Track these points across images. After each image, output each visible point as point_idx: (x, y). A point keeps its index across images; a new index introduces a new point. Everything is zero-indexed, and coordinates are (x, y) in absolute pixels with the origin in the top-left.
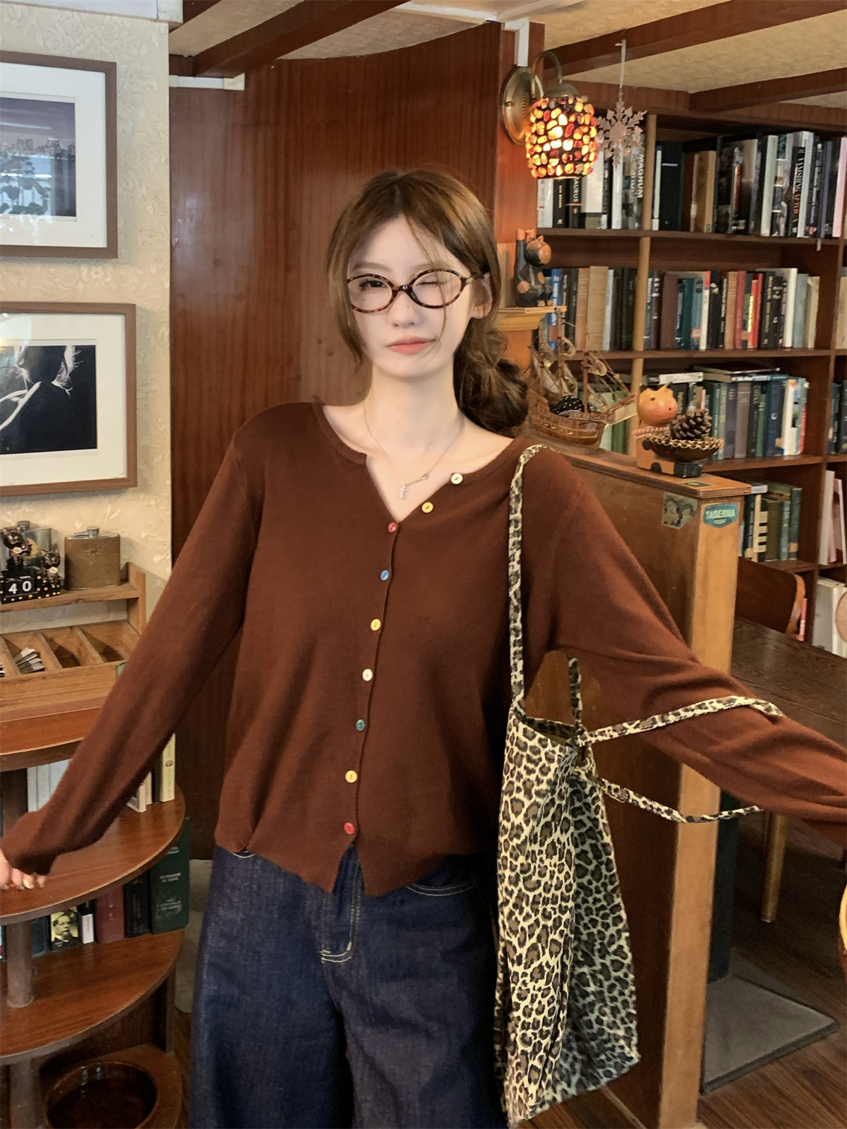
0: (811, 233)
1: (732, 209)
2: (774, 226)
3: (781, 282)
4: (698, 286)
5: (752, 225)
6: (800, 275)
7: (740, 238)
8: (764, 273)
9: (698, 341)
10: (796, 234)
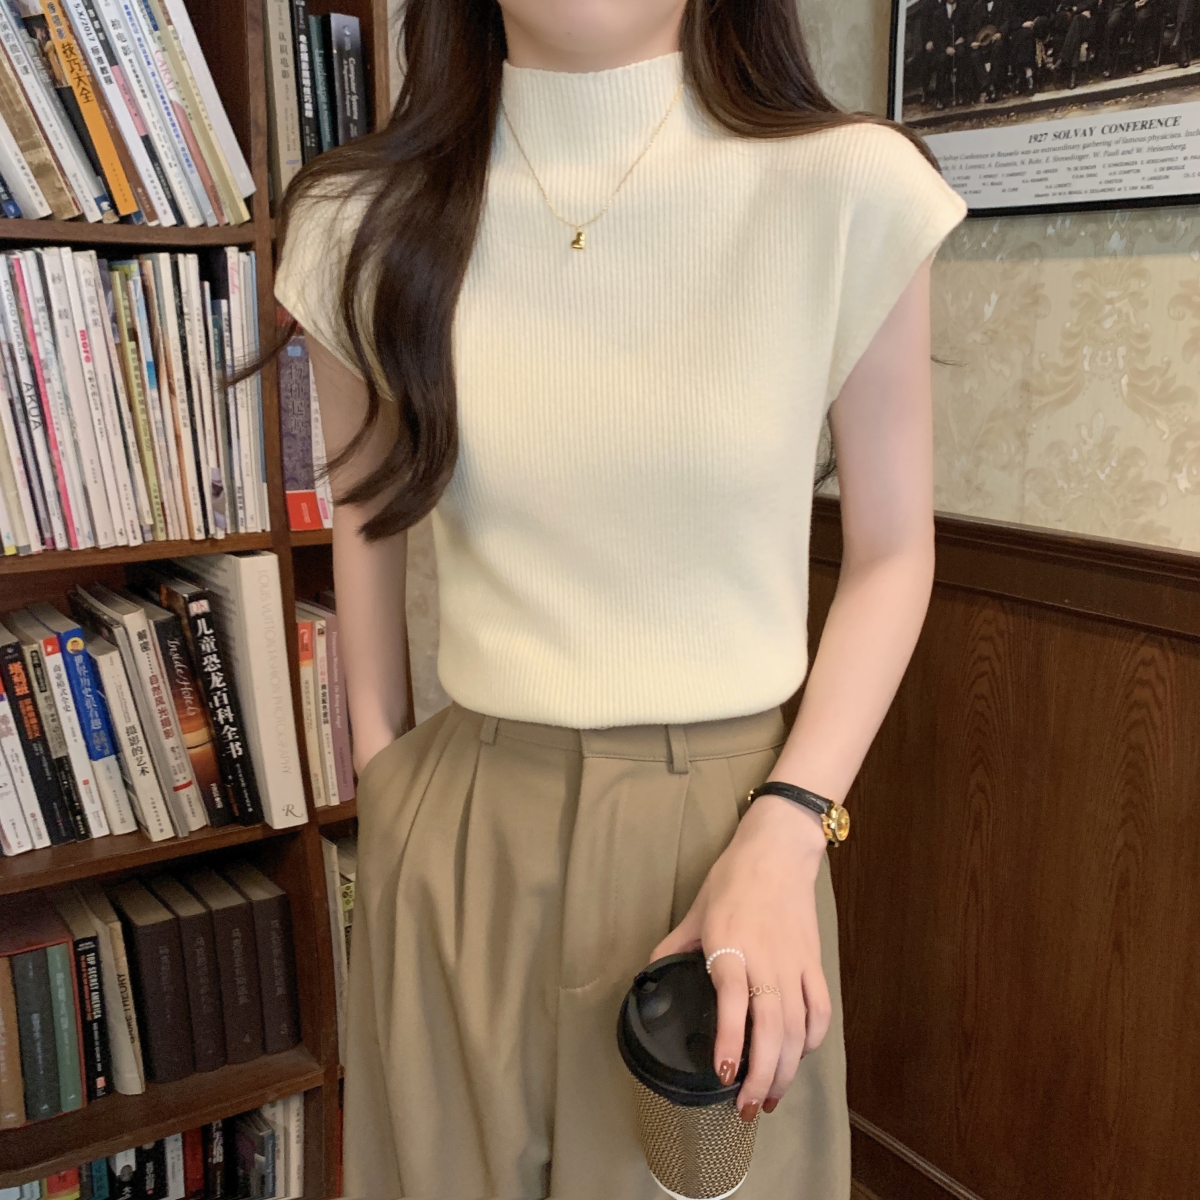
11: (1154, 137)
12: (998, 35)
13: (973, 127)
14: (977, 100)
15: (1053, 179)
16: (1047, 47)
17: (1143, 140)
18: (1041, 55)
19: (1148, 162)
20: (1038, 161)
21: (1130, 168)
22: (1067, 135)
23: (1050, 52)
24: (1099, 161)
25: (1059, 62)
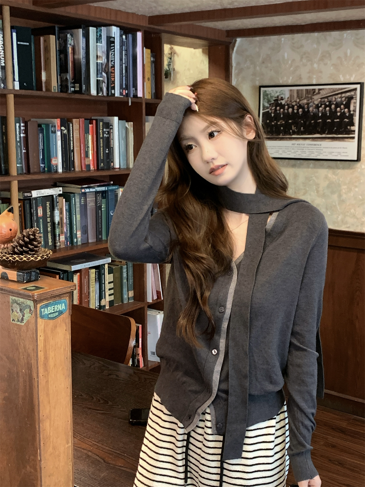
0: (124, 94)
1: (69, 76)
2: (99, 89)
3: (108, 126)
4: (53, 129)
5: (84, 87)
6: (120, 121)
7: (77, 96)
8: (96, 120)
9: (57, 167)
10: (114, 94)
11: (317, 147)
12: (284, 122)
13: (279, 140)
14: (280, 135)
15: (297, 153)
16: (294, 127)
17: (314, 147)
18: (293, 128)
19: (316, 152)
20: (294, 149)
21: (313, 153)
22: (300, 145)
23: (295, 128)
24: (307, 151)
25: (297, 130)
